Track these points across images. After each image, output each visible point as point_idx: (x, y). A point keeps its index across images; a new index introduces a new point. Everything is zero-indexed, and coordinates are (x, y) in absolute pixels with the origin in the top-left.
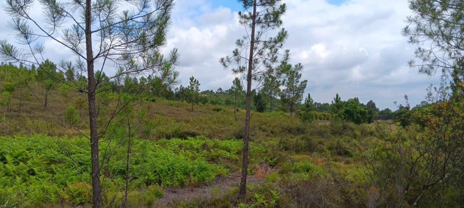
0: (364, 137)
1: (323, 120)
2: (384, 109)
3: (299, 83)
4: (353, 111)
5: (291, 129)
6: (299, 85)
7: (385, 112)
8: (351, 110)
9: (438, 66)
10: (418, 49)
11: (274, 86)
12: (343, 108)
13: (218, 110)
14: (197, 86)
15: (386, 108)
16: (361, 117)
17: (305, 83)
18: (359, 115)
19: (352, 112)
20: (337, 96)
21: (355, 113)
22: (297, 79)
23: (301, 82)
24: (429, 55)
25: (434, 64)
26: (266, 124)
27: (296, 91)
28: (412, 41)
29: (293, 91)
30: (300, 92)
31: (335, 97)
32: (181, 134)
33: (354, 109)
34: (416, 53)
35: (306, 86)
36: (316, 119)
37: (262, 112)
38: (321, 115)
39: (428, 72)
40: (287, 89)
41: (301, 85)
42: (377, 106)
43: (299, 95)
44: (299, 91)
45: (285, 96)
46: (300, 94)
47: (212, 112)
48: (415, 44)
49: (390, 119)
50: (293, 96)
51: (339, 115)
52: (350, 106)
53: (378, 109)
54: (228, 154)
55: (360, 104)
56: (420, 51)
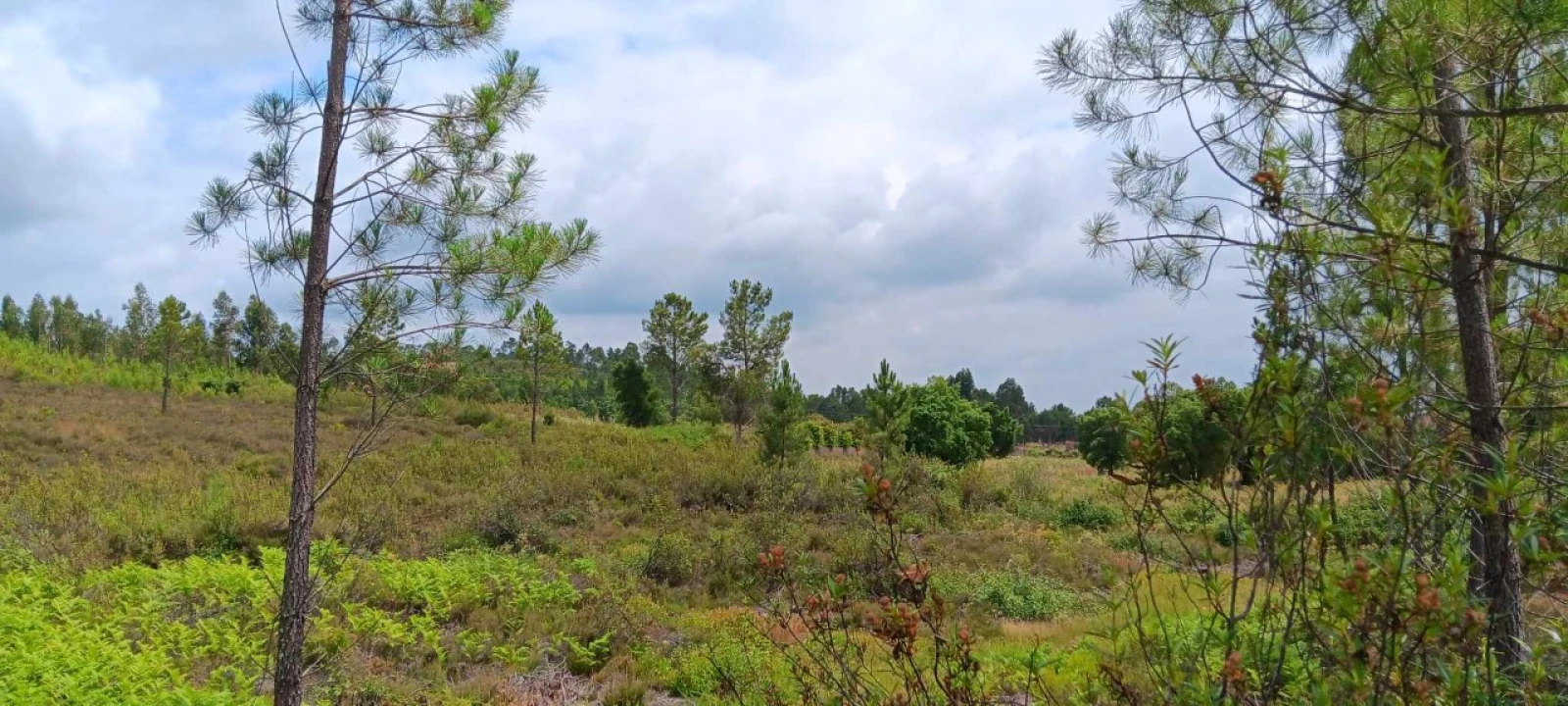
0: (976, 511)
1: (851, 450)
2: (1049, 408)
3: (764, 324)
4: (943, 418)
5: (725, 489)
6: (765, 330)
7: (1052, 417)
8: (934, 414)
9: (1222, 239)
10: (1127, 158)
11: (683, 332)
12: (904, 411)
13: (477, 421)
14: (390, 333)
15: (1057, 404)
16: (967, 439)
17: (784, 324)
18: (961, 432)
19: (939, 423)
20: (884, 368)
21: (950, 426)
22: (755, 310)
23: (770, 318)
24: (1174, 192)
25: (1202, 233)
26: (633, 474)
27: (753, 348)
28: (1097, 117)
29: (745, 350)
30: (766, 355)
31: (878, 371)
32: (240, 533)
33: (946, 413)
34: (1120, 178)
35: (787, 332)
36: (830, 446)
37: (644, 426)
38: (843, 432)
39: (1173, 274)
40: (724, 344)
41: (773, 328)
42: (1028, 398)
43: (765, 363)
44: (764, 352)
45: (718, 370)
46: (768, 359)
47: (455, 428)
48: (1111, 129)
49: (1070, 439)
50: (744, 367)
51: (891, 439)
52: (933, 401)
53: (1032, 408)
54: (393, 629)
55: (976, 391)
56: (1135, 163)
